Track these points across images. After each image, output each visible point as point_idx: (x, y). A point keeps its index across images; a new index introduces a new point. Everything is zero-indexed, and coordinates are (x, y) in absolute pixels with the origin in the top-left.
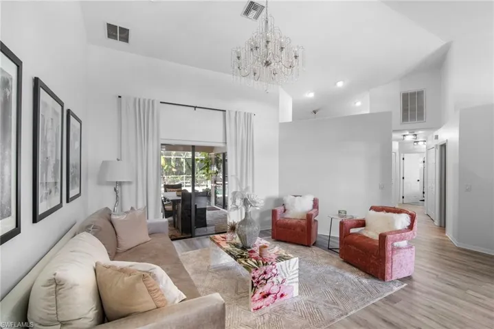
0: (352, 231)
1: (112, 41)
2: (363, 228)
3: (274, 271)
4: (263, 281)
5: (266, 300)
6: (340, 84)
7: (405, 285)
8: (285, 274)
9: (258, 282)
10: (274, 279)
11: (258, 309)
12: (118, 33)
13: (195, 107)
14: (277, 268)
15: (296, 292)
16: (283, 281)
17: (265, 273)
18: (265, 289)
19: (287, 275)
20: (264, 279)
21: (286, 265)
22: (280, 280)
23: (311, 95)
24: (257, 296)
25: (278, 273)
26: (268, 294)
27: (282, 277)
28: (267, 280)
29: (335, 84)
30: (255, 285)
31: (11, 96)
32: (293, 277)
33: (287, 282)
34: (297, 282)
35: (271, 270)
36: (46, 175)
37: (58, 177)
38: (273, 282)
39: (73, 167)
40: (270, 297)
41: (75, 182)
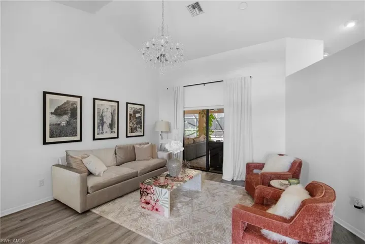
3: (152, 190)
4: (145, 193)
5: (148, 206)
8: (158, 196)
9: (143, 192)
10: (152, 195)
11: (143, 208)
14: (154, 189)
15: (167, 214)
16: (157, 201)
17: (147, 189)
18: (148, 198)
19: (160, 199)
20: (146, 192)
21: (159, 191)
24: (143, 200)
25: (154, 193)
26: (149, 203)
27: (157, 198)
28: (148, 194)
31: (76, 107)
32: (164, 202)
33: (160, 203)
34: (167, 207)
35: (150, 189)
36: (102, 127)
37: (114, 127)
38: (151, 197)
39: (133, 123)
40: (150, 206)
41: (137, 130)
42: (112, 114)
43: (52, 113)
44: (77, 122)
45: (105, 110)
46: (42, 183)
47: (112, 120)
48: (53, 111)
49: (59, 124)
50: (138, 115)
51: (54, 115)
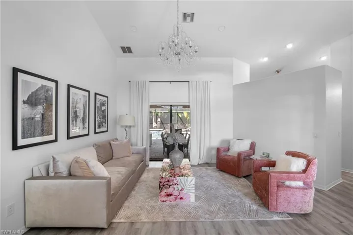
0: (264, 169)
1: (125, 54)
2: (272, 168)
3: (175, 181)
4: (167, 186)
5: (169, 197)
6: (290, 46)
7: (291, 219)
8: (183, 185)
9: (164, 185)
10: (175, 186)
11: (163, 201)
12: (127, 50)
13: (170, 82)
14: (177, 180)
15: (193, 199)
16: (182, 189)
17: (168, 181)
18: (170, 190)
19: (186, 187)
20: (167, 184)
21: (184, 180)
22: (180, 188)
23: (266, 59)
24: (163, 193)
25: (178, 183)
26: (171, 195)
27: (182, 187)
28: (170, 186)
29: (285, 47)
30: (161, 187)
31: (52, 94)
32: (190, 189)
33: (185, 191)
34: (193, 193)
35: (173, 180)
36: (76, 121)
37: (86, 122)
38: (174, 188)
39: (100, 118)
40: (172, 197)
41: (103, 125)
42: (84, 105)
43: (24, 102)
44: (52, 115)
45: (79, 101)
46: (11, 209)
47: (84, 113)
48: (26, 99)
49: (33, 118)
50: (103, 108)
51: (26, 105)
